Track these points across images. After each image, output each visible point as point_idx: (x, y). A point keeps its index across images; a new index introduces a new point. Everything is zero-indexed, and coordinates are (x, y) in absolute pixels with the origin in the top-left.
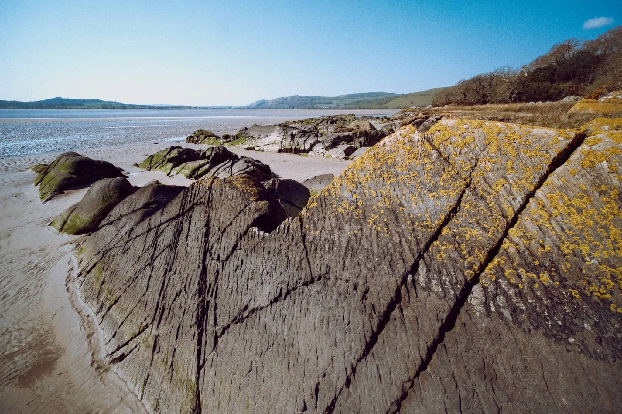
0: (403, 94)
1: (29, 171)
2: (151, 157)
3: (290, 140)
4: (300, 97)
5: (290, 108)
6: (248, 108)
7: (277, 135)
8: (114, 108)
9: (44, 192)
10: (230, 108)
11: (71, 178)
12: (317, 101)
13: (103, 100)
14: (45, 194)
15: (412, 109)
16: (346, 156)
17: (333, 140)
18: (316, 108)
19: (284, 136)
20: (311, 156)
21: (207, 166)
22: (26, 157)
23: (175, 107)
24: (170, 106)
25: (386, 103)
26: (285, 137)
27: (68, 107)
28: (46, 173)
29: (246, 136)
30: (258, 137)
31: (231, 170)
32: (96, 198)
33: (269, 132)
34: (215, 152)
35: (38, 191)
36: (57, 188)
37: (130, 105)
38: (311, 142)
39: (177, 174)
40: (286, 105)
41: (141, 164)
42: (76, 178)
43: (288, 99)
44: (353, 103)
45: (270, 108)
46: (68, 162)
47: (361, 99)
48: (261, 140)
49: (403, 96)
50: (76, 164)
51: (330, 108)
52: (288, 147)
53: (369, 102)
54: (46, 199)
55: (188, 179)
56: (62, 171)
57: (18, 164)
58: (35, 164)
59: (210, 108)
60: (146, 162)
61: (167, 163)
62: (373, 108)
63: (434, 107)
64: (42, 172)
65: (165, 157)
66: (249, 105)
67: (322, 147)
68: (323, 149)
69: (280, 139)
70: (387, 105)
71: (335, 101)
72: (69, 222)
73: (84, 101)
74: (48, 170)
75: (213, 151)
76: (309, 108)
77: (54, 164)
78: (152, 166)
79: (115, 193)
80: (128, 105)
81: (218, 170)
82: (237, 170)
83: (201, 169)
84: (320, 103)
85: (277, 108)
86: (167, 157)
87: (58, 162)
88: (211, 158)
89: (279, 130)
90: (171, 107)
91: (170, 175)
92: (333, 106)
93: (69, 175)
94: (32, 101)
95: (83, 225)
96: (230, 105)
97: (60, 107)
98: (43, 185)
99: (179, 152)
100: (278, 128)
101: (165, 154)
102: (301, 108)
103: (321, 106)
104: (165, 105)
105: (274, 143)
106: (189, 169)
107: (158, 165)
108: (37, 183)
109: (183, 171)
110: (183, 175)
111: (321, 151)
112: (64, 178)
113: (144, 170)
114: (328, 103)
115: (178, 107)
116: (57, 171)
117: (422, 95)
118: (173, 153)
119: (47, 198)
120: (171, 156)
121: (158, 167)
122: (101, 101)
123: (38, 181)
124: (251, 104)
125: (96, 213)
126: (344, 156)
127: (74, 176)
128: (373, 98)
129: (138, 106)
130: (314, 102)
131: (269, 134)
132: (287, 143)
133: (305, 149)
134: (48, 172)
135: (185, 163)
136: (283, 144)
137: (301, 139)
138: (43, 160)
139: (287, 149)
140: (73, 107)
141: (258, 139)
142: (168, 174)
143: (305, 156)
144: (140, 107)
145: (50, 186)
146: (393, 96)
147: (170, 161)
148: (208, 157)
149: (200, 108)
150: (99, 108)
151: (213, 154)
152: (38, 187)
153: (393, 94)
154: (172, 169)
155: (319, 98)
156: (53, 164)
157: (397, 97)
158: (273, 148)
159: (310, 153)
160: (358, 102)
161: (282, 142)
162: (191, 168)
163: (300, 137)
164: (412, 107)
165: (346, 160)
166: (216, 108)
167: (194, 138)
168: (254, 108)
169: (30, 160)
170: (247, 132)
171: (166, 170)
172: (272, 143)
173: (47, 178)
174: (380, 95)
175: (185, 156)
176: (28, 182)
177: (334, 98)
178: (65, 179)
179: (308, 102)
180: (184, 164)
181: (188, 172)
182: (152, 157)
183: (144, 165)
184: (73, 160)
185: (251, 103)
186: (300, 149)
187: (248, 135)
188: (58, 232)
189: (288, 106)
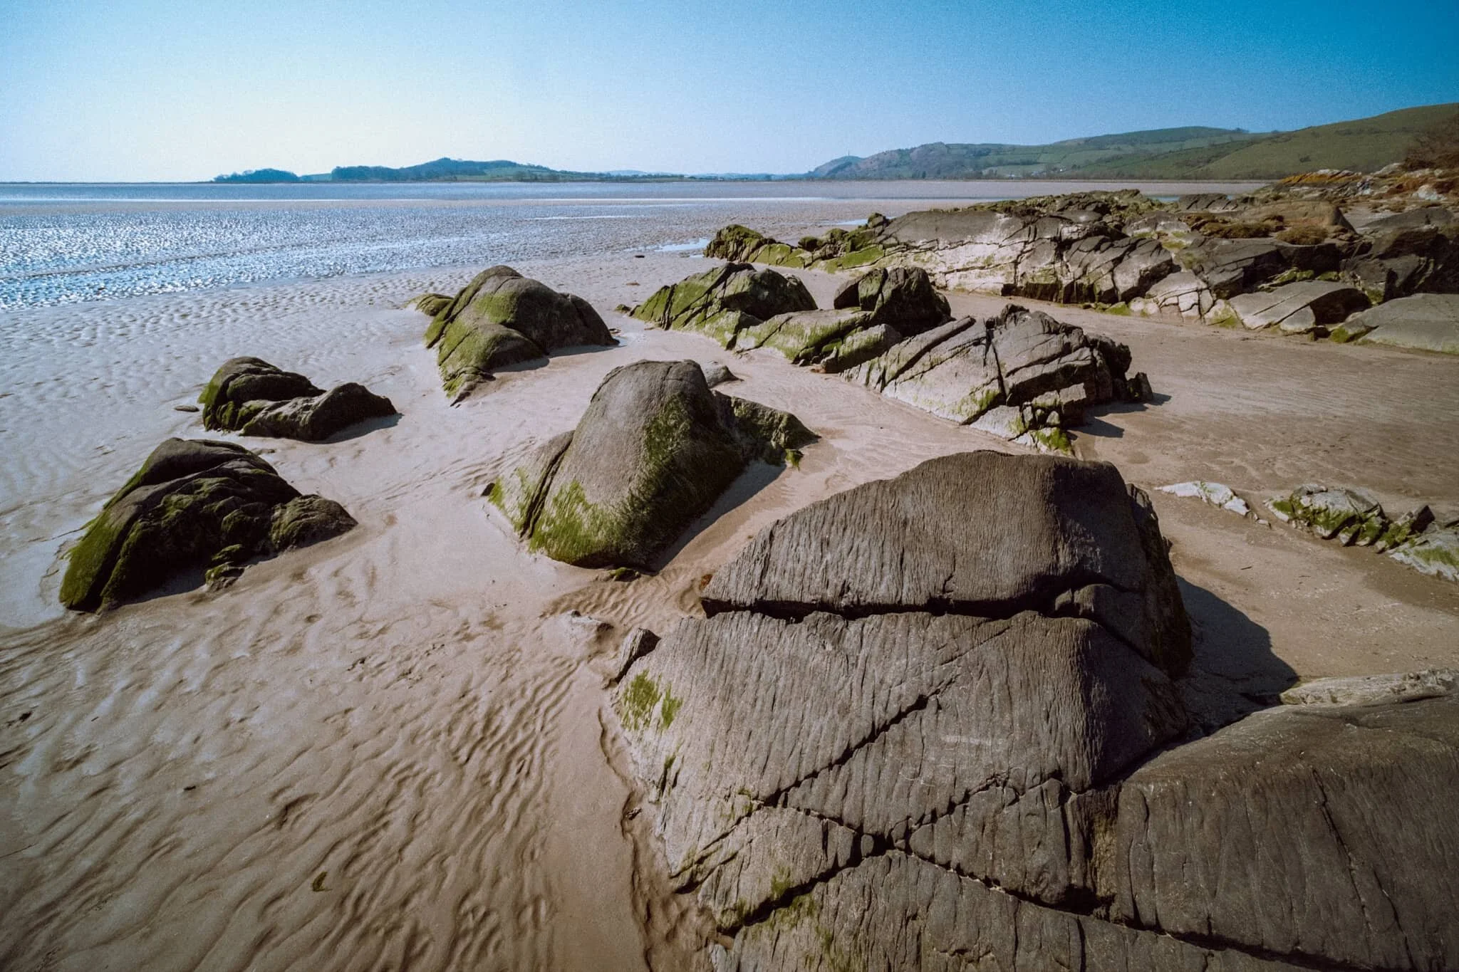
0: (1275, 132)
1: (412, 307)
2: (668, 292)
3: (1051, 259)
4: (948, 146)
5: (914, 177)
6: (810, 178)
7: (1000, 241)
8: (536, 180)
9: (451, 370)
10: (768, 178)
11: (508, 338)
12: (992, 158)
13: (519, 162)
14: (454, 376)
15: (1321, 176)
16: (1317, 323)
17: (1251, 262)
18: (988, 178)
19: (1026, 243)
20: (1144, 314)
21: (877, 331)
22: (401, 276)
23: (650, 176)
24: (640, 175)
25: (1209, 161)
26: (1029, 247)
27: (459, 177)
28: (450, 318)
29: (887, 242)
30: (928, 246)
31: (991, 354)
32: (630, 433)
33: (969, 231)
34: (893, 286)
35: (436, 364)
36: (479, 364)
37: (566, 172)
38: (1143, 266)
39: (757, 347)
40: (904, 170)
41: (640, 309)
42: (517, 339)
43: (913, 155)
44: (1100, 161)
45: (863, 178)
46: (501, 294)
47: (1128, 149)
48: (936, 256)
49: (1276, 137)
50: (518, 299)
51: (1028, 177)
52: (1042, 281)
53: (1152, 159)
54: (458, 395)
55: (797, 368)
56: (487, 317)
57: (390, 291)
58: (419, 293)
59: (723, 180)
60: (652, 304)
61: (721, 309)
62: (1161, 178)
63: (1412, 168)
64: (441, 315)
65: (709, 292)
66: (812, 170)
67: (1194, 286)
68: (1199, 291)
69: (1009, 253)
70: (1211, 166)
71: (1043, 158)
72: (550, 509)
73: (485, 165)
74: (454, 312)
75: (887, 284)
76: (969, 178)
77: (468, 296)
78: (673, 315)
79: (682, 420)
80: (562, 172)
81: (928, 349)
82: (1024, 360)
83: (849, 339)
84: (1000, 163)
85: (882, 179)
86: (719, 292)
87: (476, 291)
88: (878, 304)
89: (1007, 226)
90: (644, 177)
91: (737, 348)
92: (1035, 170)
93: (503, 331)
94: (405, 167)
95: (601, 536)
96: (770, 173)
97: (447, 177)
98: (446, 350)
99: (753, 279)
100: (1002, 219)
101: (709, 284)
102: (945, 178)
103: (1001, 170)
104: (628, 171)
105: (988, 265)
106: (801, 334)
107: (693, 316)
108: (430, 341)
109: (779, 338)
110: (781, 354)
111: (1194, 298)
112: (494, 339)
113: (651, 325)
114: (1024, 163)
115: (656, 177)
116: (476, 317)
117: (1349, 133)
118: (735, 282)
119: (461, 389)
120: (730, 291)
121: (693, 321)
122: (513, 165)
123: (435, 335)
124: (817, 169)
125: (636, 493)
126: (1311, 324)
127: (516, 334)
128: (1166, 148)
129: (579, 174)
130: (982, 160)
131: (968, 238)
132: (1040, 268)
133: (1115, 288)
134: (455, 316)
135: (785, 316)
136: (1020, 269)
137: (1097, 255)
138: (432, 284)
139: (1036, 286)
140: (468, 178)
141: (929, 253)
142: (731, 345)
143: (1117, 312)
144: (584, 178)
145: (462, 357)
146: (1236, 138)
147: (727, 304)
148: (869, 303)
149: (702, 179)
150: (510, 180)
151: (887, 293)
152: (434, 353)
153: (1238, 131)
154: (738, 329)
155: (999, 149)
156: (464, 296)
157: (1255, 140)
158: (982, 280)
159: (1137, 305)
160: (1118, 158)
161: (1016, 263)
162: (808, 332)
163: (1097, 248)
164: (1322, 172)
165: (1316, 338)
166: (735, 180)
167: (727, 248)
168: (823, 179)
169: (409, 282)
170: (889, 231)
171: (720, 330)
172: (980, 264)
173: (453, 331)
174: (1191, 137)
175: (766, 293)
176: (411, 338)
177: (1044, 149)
178: (498, 341)
179: (967, 161)
180: (778, 319)
181: (797, 344)
182: (670, 291)
183: (647, 311)
184: (512, 290)
185: (819, 165)
186: (1091, 288)
187: (893, 241)
188: (517, 534)
189: (911, 174)
